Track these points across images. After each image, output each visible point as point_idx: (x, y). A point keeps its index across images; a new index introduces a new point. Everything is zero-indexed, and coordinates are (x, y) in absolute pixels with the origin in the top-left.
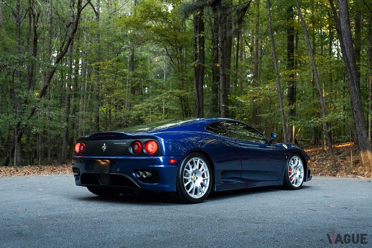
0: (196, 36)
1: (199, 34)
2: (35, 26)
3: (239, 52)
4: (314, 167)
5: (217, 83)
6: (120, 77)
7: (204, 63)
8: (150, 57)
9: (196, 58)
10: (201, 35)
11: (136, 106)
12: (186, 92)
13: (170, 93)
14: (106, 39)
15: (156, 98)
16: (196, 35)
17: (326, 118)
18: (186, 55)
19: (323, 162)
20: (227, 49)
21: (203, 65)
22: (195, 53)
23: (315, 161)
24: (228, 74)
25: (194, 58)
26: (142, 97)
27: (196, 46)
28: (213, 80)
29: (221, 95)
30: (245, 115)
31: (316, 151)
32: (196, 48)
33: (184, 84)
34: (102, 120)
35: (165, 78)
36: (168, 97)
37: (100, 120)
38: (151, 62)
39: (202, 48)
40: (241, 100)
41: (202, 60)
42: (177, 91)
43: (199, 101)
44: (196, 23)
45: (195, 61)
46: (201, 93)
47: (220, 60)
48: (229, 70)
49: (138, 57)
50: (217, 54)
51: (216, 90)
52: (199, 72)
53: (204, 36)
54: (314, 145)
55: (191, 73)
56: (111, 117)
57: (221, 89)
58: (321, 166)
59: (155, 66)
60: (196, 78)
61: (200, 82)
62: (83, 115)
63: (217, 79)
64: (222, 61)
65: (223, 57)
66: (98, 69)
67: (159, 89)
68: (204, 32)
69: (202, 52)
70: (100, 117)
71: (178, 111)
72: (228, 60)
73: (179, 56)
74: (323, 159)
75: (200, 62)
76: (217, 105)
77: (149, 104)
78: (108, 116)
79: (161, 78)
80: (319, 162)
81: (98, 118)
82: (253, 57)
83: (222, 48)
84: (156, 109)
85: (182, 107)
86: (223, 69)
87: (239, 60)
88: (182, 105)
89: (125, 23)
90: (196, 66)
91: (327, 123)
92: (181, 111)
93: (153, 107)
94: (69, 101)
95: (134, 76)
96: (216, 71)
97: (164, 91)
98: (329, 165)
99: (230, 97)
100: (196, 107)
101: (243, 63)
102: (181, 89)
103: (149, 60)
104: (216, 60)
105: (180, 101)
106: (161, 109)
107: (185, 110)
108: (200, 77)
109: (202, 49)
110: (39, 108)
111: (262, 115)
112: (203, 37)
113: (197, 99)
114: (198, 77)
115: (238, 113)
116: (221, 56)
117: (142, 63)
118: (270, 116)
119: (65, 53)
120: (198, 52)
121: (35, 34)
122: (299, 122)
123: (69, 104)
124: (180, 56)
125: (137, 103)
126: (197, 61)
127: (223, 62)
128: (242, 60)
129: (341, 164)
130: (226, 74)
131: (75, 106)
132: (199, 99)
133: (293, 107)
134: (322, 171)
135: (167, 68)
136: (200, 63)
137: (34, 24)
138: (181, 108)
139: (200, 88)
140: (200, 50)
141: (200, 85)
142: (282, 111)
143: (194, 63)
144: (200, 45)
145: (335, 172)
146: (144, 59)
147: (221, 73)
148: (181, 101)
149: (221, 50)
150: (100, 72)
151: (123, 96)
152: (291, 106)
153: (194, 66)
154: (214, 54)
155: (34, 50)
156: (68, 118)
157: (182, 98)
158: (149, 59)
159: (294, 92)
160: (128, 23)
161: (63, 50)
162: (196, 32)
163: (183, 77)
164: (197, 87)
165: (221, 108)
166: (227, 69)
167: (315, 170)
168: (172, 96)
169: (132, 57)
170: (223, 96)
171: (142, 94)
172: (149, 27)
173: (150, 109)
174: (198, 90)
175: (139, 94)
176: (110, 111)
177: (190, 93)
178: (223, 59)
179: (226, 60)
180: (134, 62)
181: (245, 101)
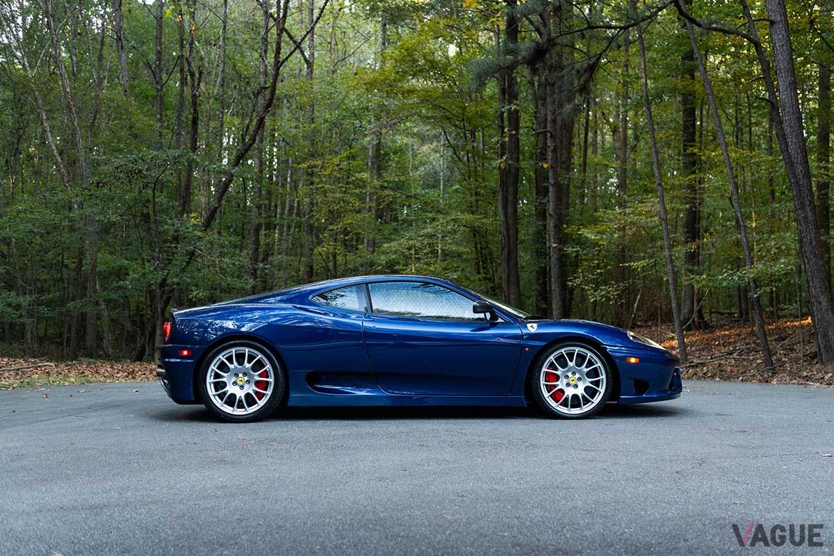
0: (503, 110)
1: (509, 105)
2: (195, 95)
3: (590, 135)
4: (731, 366)
5: (544, 201)
6: (356, 189)
7: (517, 160)
8: (413, 145)
9: (502, 152)
10: (513, 108)
11: (386, 245)
12: (484, 218)
13: (453, 220)
14: (328, 116)
15: (425, 231)
16: (503, 107)
17: (752, 270)
18: (484, 145)
19: (749, 356)
20: (564, 131)
21: (516, 165)
22: (500, 142)
23: (735, 354)
24: (566, 183)
25: (499, 152)
26: (397, 225)
27: (503, 128)
28: (537, 194)
29: (552, 225)
30: (598, 264)
31: (739, 335)
32: (503, 132)
33: (479, 203)
34: (319, 271)
35: (441, 187)
36: (449, 228)
37: (314, 271)
38: (415, 155)
39: (514, 132)
40: (589, 236)
41: (515, 156)
42: (467, 217)
43: (508, 235)
44: (502, 83)
45: (501, 158)
46: (512, 220)
47: (550, 155)
48: (568, 174)
49: (389, 147)
50: (545, 143)
51: (542, 214)
52: (510, 178)
53: (518, 109)
54: (738, 321)
55: (494, 181)
56: (337, 265)
57: (551, 212)
58: (745, 363)
59: (422, 164)
60: (503, 190)
61: (510, 198)
62: (282, 262)
63: (543, 192)
64: (552, 158)
65: (555, 151)
66: (312, 175)
67: (431, 212)
68: (517, 102)
69: (515, 140)
70: (315, 267)
71: (468, 254)
72: (566, 155)
73: (469, 147)
74: (749, 349)
75: (512, 159)
76: (545, 243)
77: (411, 242)
78: (331, 264)
79: (434, 187)
80: (742, 355)
81: (311, 267)
82: (617, 145)
83: (553, 133)
84: (425, 251)
85: (476, 247)
86: (555, 173)
87: (590, 150)
88: (476, 243)
89: (365, 84)
90: (503, 168)
91: (755, 281)
92: (474, 256)
93: (420, 248)
94: (257, 235)
95: (383, 188)
96: (541, 176)
97: (440, 216)
98: (759, 361)
99: (569, 229)
100: (504, 248)
101: (598, 158)
102: (473, 213)
103: (411, 153)
104: (544, 155)
105: (472, 235)
106: (434, 253)
107: (481, 253)
108: (511, 190)
109: (514, 135)
110: (201, 251)
111: (632, 263)
112: (517, 111)
113: (505, 232)
114: (507, 188)
115: (586, 260)
116: (550, 149)
117: (397, 159)
118: (648, 265)
119: (251, 145)
120: (507, 139)
121: (194, 110)
122: (704, 276)
123: (257, 242)
124: (471, 148)
125: (388, 240)
126: (504, 158)
127: (555, 159)
128: (595, 152)
129: (784, 359)
130: (562, 182)
131: (268, 244)
132: (508, 232)
133: (693, 247)
134: (745, 372)
135: (445, 166)
136: (509, 162)
137: (193, 92)
138: (474, 249)
139: (510, 210)
140: (511, 136)
141: (510, 205)
142: (669, 256)
143: (499, 161)
144: (510, 125)
145: (770, 374)
146: (400, 151)
147: (551, 181)
148: (475, 234)
149: (551, 136)
150: (316, 180)
151: (360, 226)
152: (689, 245)
153: (499, 166)
154: (539, 143)
155: (192, 139)
156: (255, 270)
157: (475, 230)
158: (410, 149)
159: (697, 218)
160: (370, 83)
161: (247, 140)
162: (502, 101)
163: (477, 188)
164: (505, 207)
165: (551, 249)
166: (563, 172)
167: (732, 371)
168: (456, 227)
169: (378, 146)
170: (556, 226)
171: (396, 220)
172: (411, 91)
173: (413, 252)
174: (506, 215)
175: (391, 220)
176: (334, 255)
177: (492, 221)
178: (556, 154)
179: (561, 155)
180: (380, 158)
181: (597, 238)
